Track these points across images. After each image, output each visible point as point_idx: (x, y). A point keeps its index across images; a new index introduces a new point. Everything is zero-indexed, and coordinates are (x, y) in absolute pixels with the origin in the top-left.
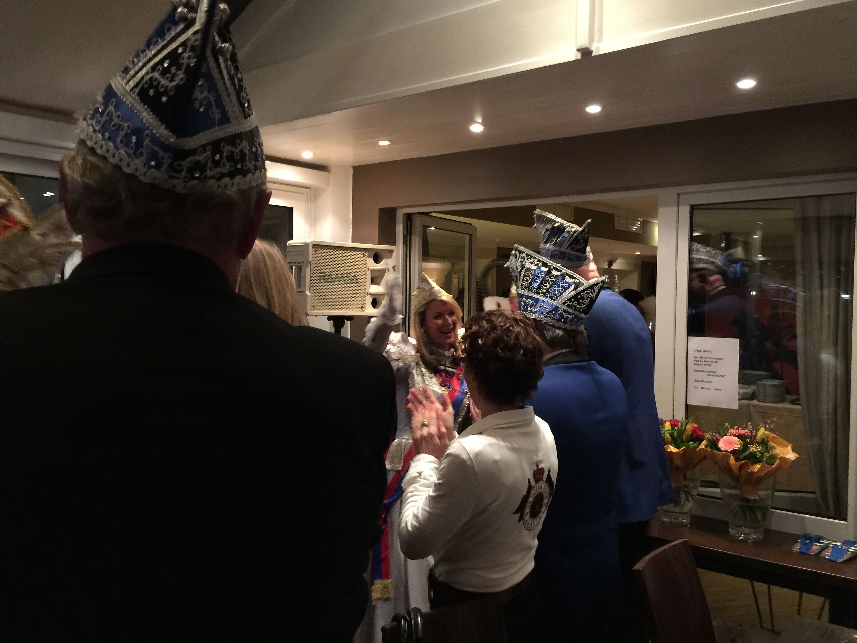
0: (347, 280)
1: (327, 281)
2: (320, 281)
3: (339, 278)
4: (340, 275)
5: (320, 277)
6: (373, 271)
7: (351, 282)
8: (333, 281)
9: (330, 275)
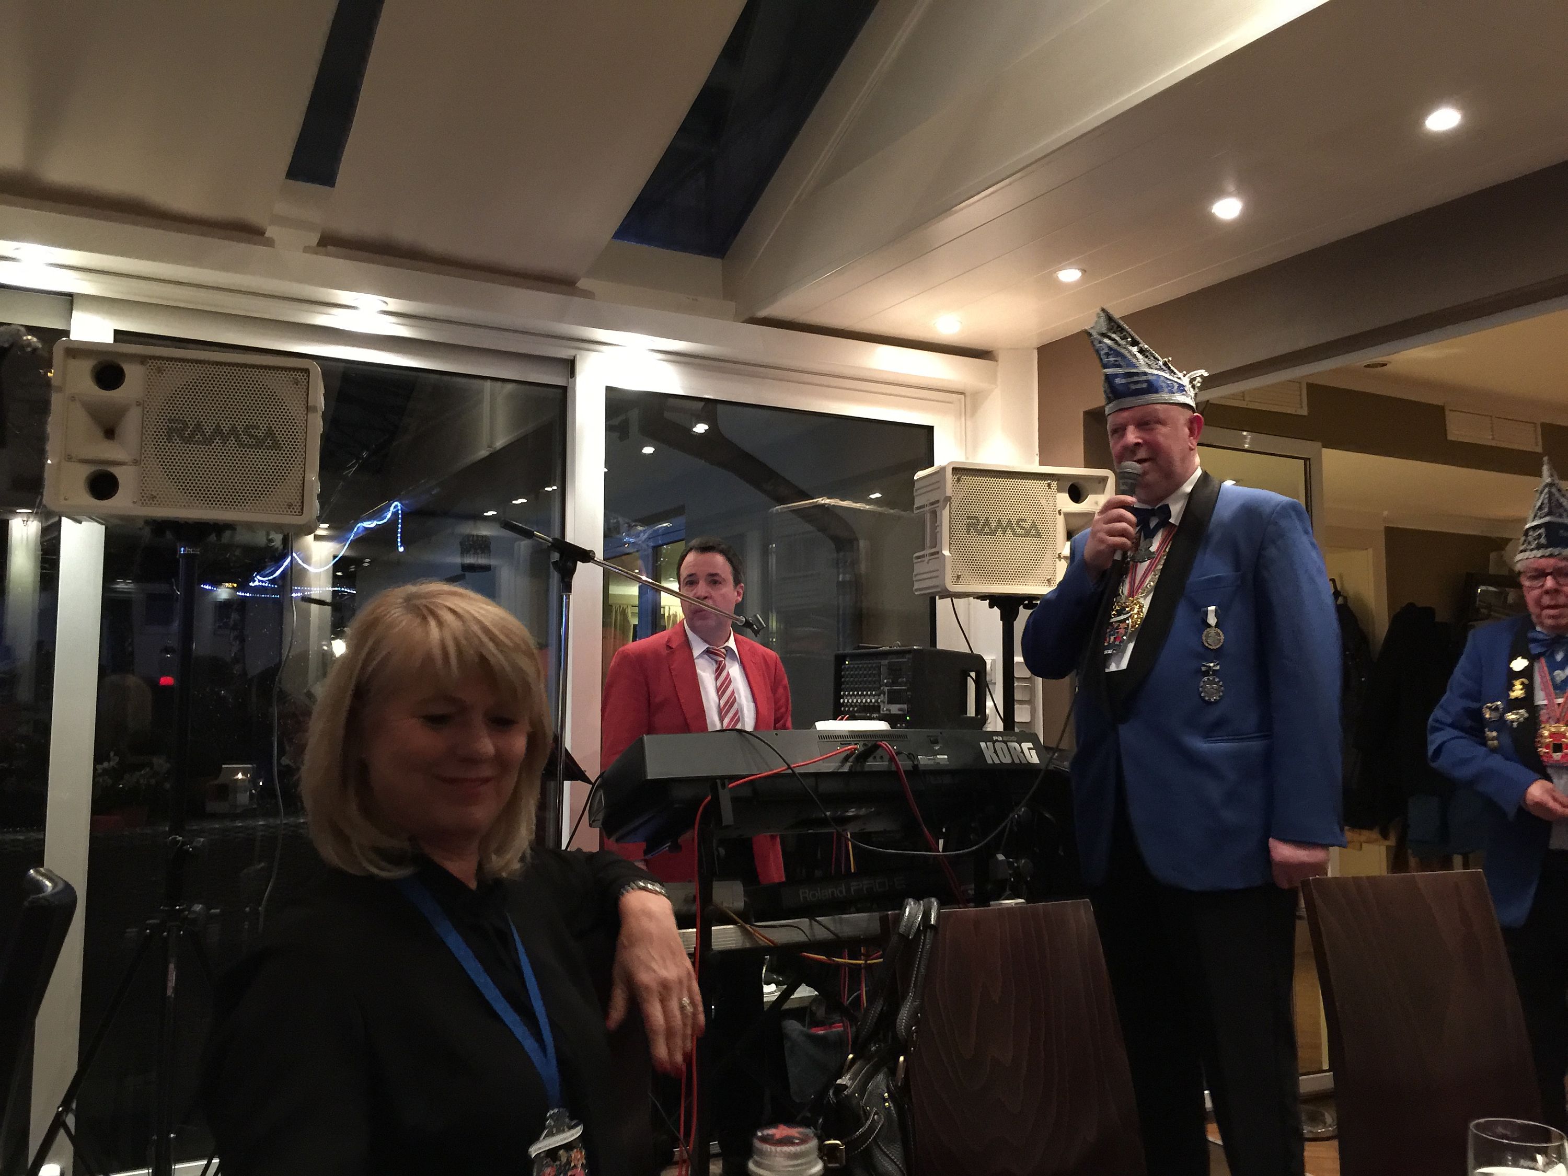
0: (1019, 531)
1: (980, 532)
2: (968, 532)
3: (1005, 527)
4: (1004, 524)
5: (969, 525)
6: (1068, 516)
7: (1027, 534)
8: (993, 533)
9: (987, 522)
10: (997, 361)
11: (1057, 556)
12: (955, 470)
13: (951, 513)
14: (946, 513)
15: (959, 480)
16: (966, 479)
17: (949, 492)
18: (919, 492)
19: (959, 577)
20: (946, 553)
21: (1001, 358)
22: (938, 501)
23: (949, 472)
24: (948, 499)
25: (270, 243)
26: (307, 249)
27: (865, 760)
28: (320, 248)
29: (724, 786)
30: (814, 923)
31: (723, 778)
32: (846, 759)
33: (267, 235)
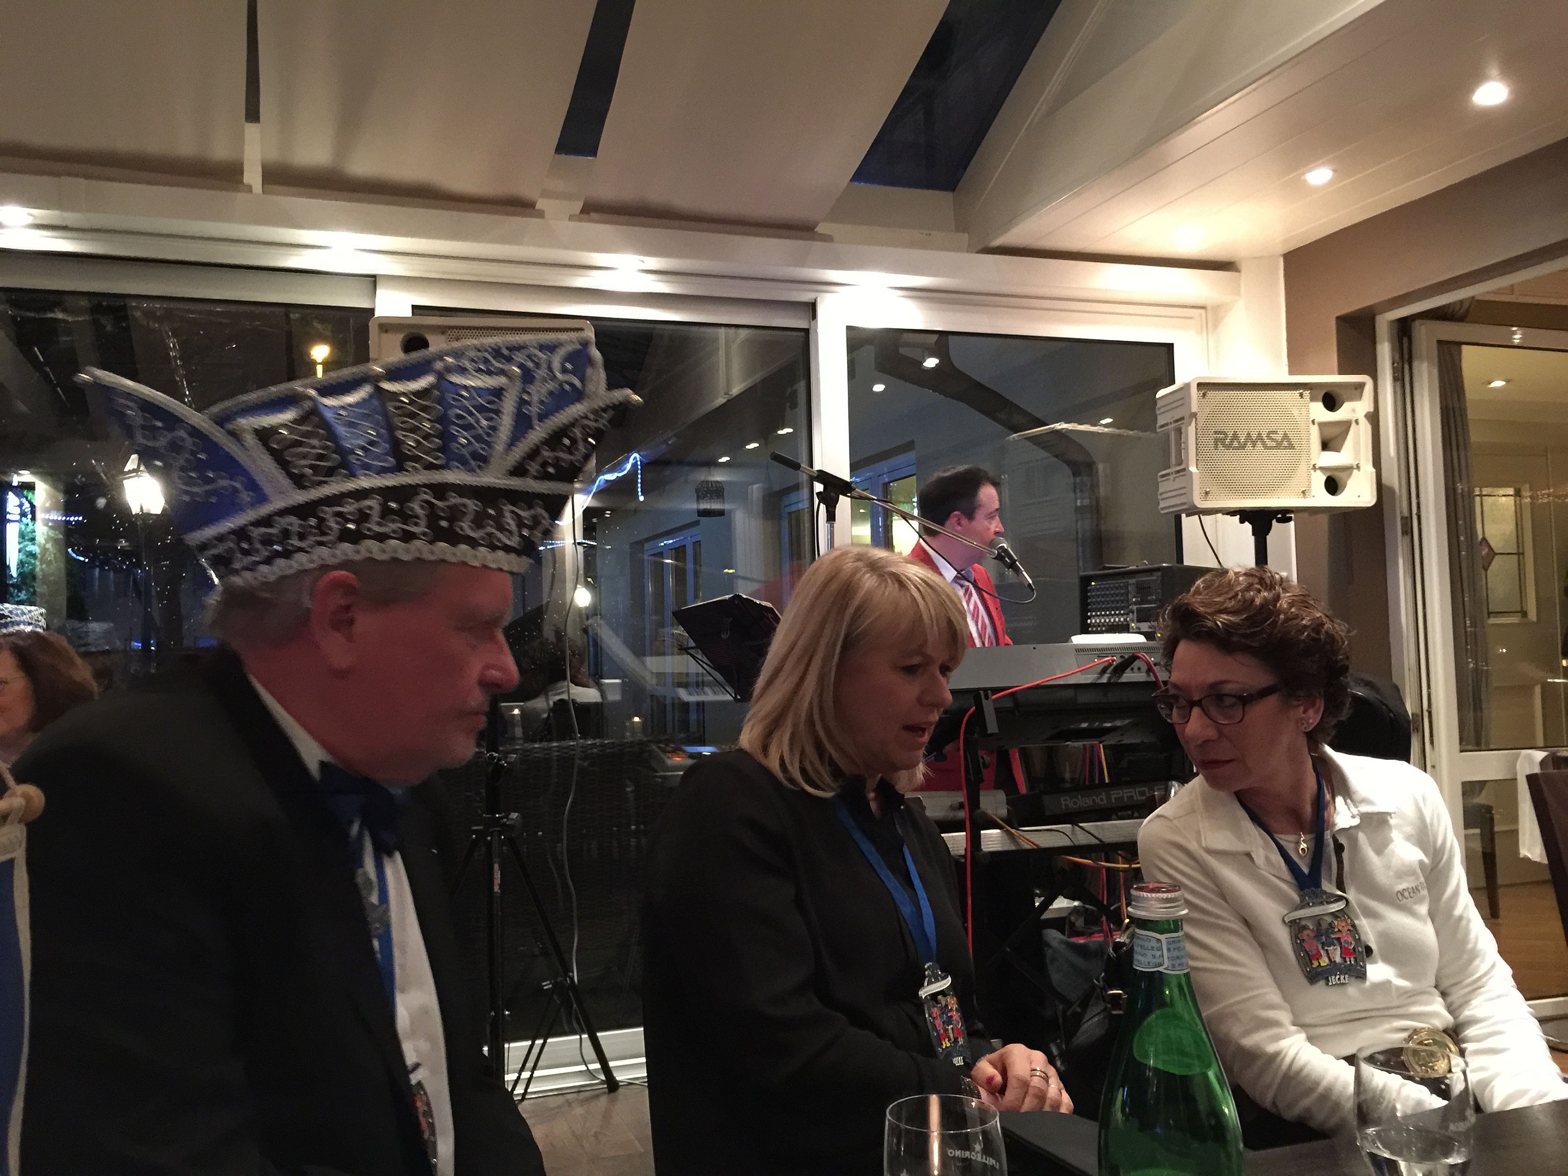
0: (1270, 443)
1: (1228, 447)
2: (1216, 448)
3: (1254, 440)
4: (1254, 436)
5: (1216, 441)
6: (1322, 426)
7: (1279, 446)
8: (1242, 447)
9: (1235, 436)
10: (1239, 272)
11: (1312, 467)
12: (1200, 385)
13: (1197, 429)
14: (1192, 429)
15: (1204, 395)
16: (1211, 394)
17: (1194, 409)
18: (1162, 410)
19: (1207, 493)
20: (1193, 469)
21: (1244, 267)
22: (1183, 418)
23: (1192, 388)
24: (1194, 415)
25: (541, 214)
26: (571, 218)
27: (1123, 672)
28: (585, 216)
29: (987, 698)
30: (1076, 828)
31: (985, 690)
32: (1104, 671)
33: (538, 207)
